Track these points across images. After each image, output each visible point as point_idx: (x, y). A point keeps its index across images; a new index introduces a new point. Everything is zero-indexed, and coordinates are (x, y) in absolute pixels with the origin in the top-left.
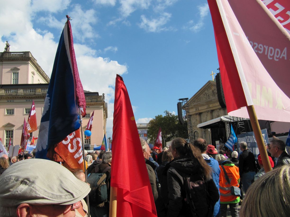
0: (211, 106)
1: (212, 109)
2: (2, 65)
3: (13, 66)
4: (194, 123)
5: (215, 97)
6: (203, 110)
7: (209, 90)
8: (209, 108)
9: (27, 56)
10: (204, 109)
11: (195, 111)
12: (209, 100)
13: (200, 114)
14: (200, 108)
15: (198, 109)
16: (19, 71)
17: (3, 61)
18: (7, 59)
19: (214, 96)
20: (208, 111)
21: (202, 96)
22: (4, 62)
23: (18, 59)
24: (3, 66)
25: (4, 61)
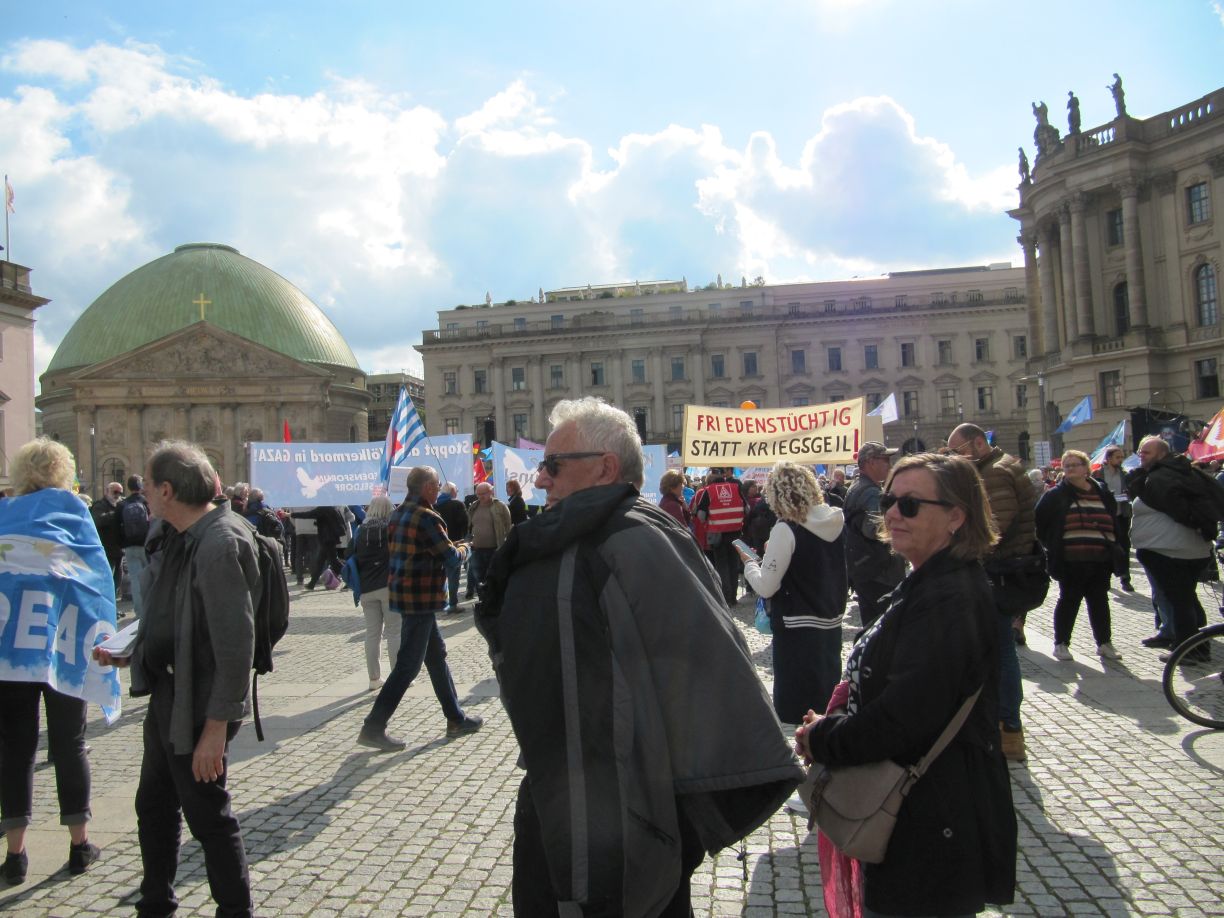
0: (191, 390)
1: (193, 401)
4: (107, 434)
5: (212, 370)
6: (157, 397)
7: (191, 343)
8: (183, 397)
10: (162, 397)
11: (127, 397)
12: (187, 372)
13: (142, 408)
14: (146, 391)
15: (141, 393)
19: (208, 367)
20: (183, 404)
21: (159, 355)
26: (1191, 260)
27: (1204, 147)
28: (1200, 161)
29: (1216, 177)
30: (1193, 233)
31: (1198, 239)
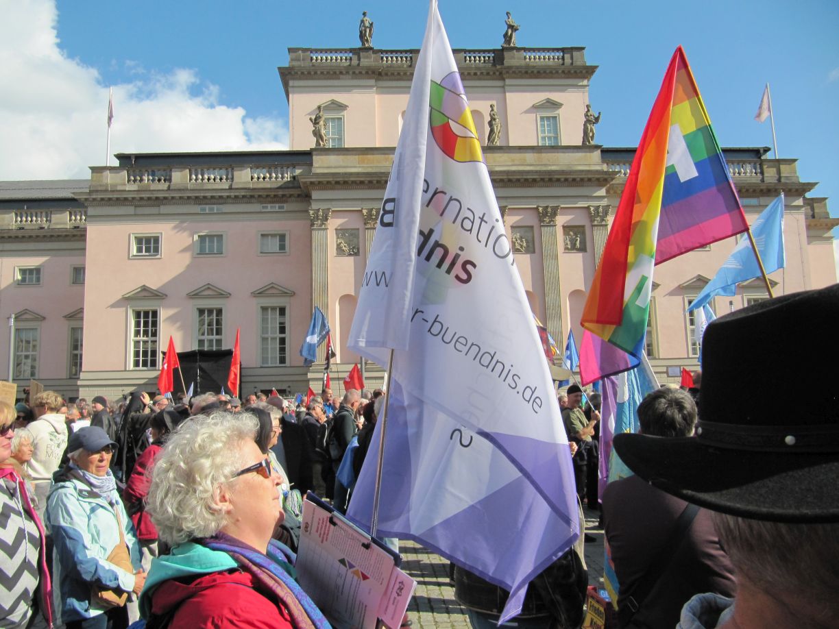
2: (505, 92)
3: (540, 97)
9: (578, 63)
16: (561, 111)
17: (503, 79)
18: (520, 72)
22: (508, 82)
23: (554, 72)
24: (507, 94)
25: (509, 78)
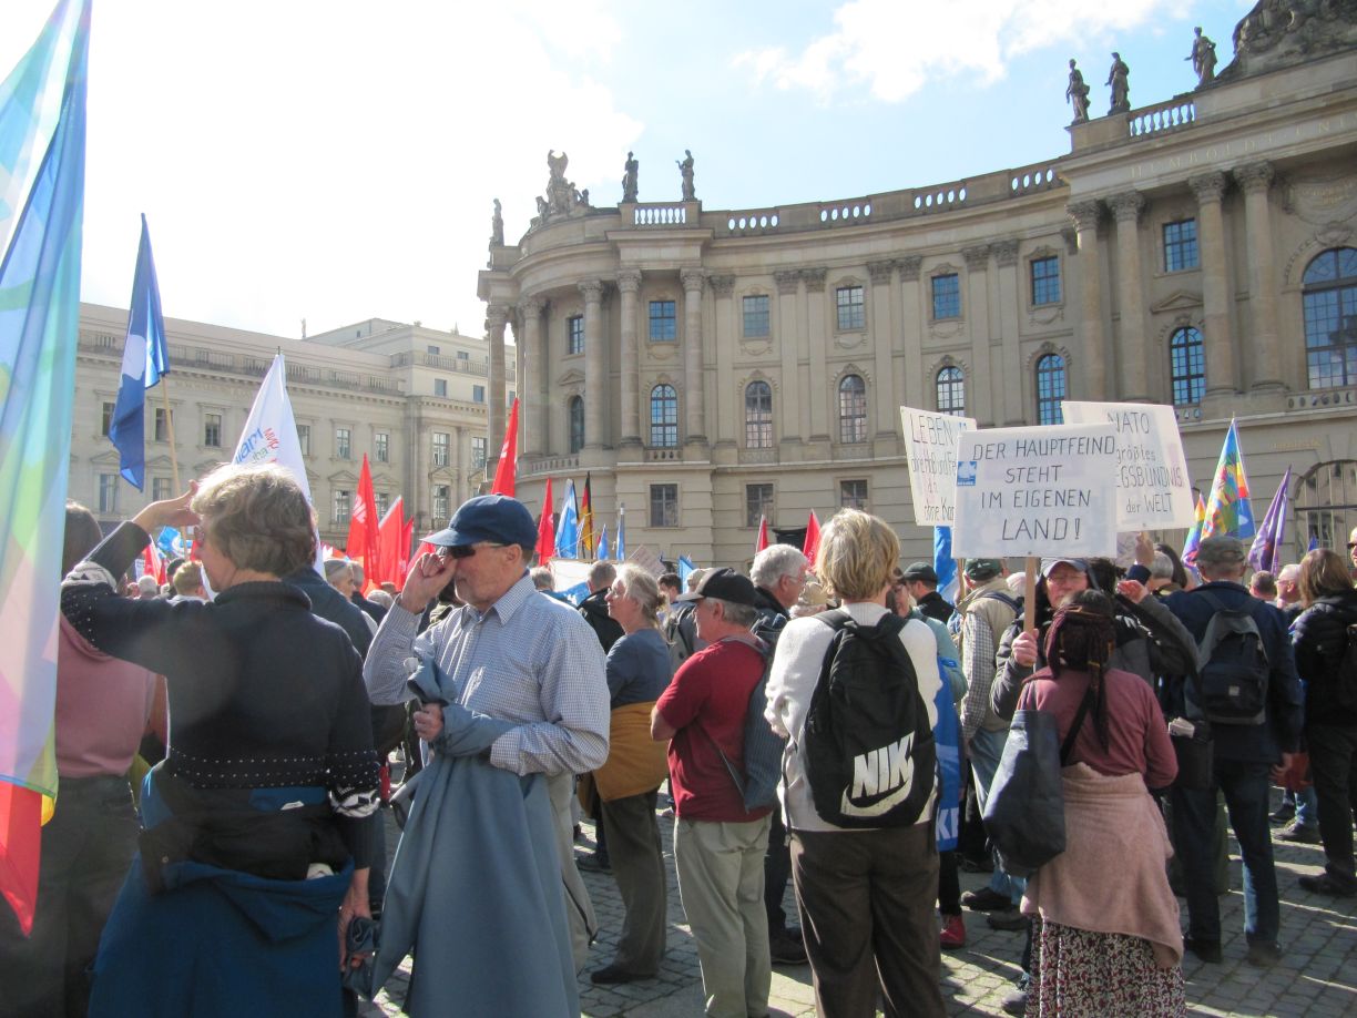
26: (747, 375)
27: (769, 258)
28: (764, 271)
29: (781, 294)
30: (751, 346)
31: (754, 353)
